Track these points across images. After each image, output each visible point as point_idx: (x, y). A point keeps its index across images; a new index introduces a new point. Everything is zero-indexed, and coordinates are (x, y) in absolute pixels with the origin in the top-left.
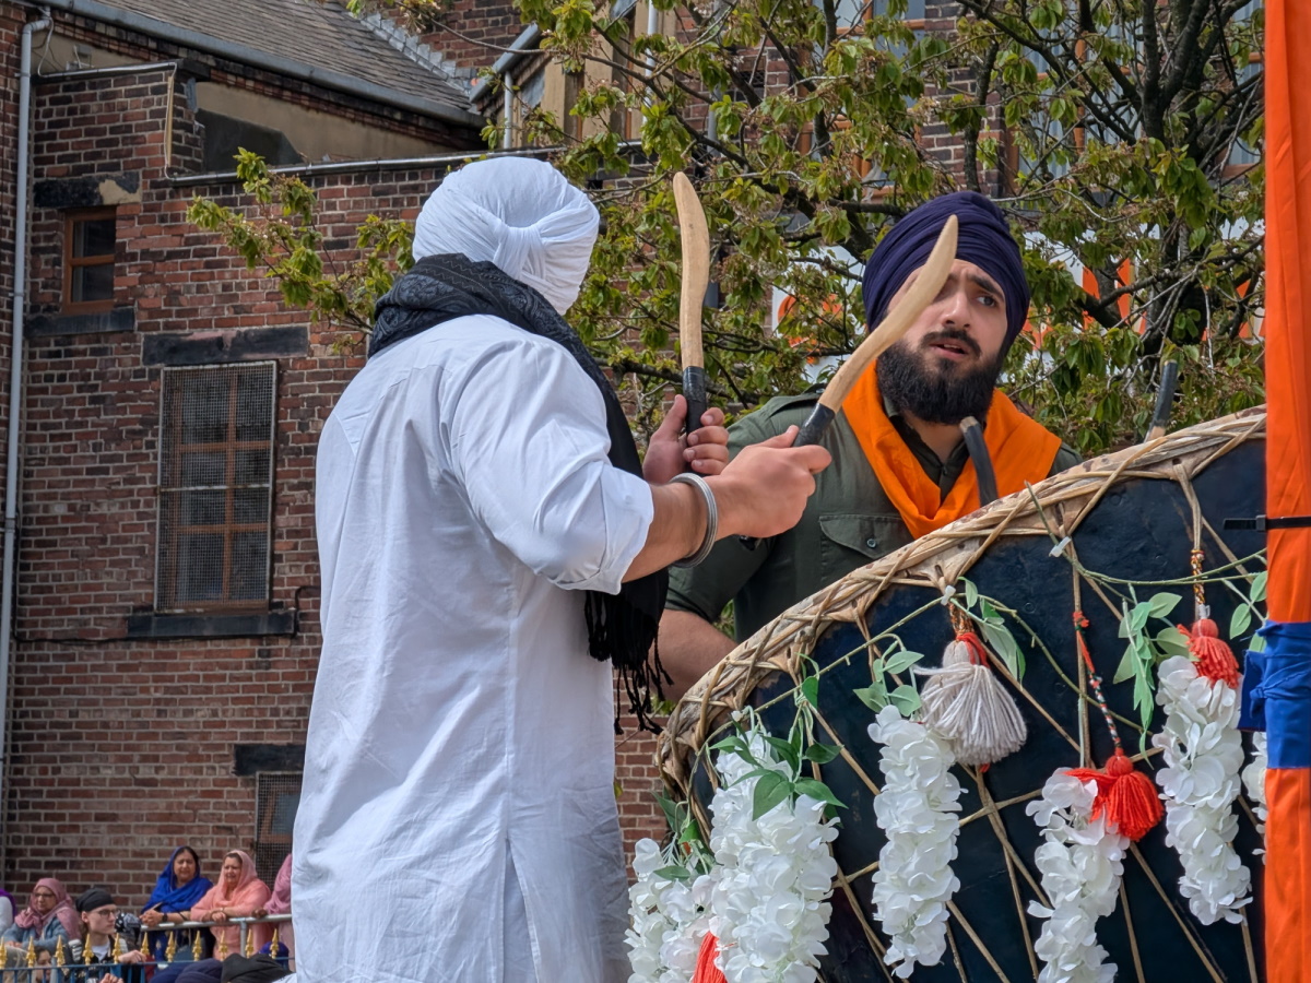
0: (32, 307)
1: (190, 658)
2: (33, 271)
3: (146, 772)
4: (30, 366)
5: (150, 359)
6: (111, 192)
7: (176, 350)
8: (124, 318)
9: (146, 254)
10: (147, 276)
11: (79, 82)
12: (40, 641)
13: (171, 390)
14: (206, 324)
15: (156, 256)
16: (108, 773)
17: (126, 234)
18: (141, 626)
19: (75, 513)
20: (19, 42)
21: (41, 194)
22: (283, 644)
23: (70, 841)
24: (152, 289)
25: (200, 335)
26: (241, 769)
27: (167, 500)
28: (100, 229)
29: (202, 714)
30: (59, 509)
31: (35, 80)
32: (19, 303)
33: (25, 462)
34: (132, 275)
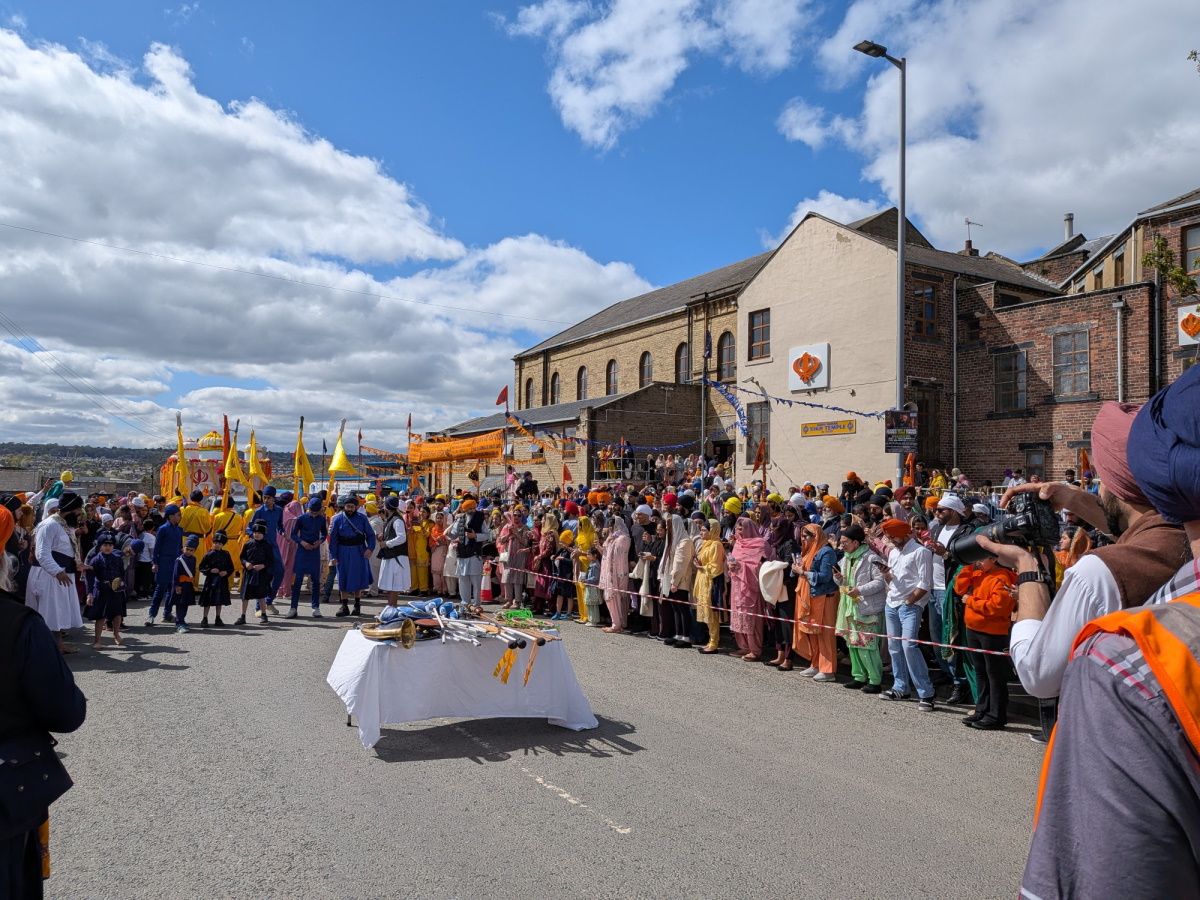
0: (958, 344)
1: (1004, 423)
2: (958, 335)
3: (994, 450)
4: (957, 358)
5: (990, 353)
6: (978, 314)
7: (997, 350)
8: (983, 344)
9: (988, 328)
10: (988, 333)
11: (969, 290)
12: (964, 421)
13: (996, 360)
14: (1005, 343)
15: (991, 328)
16: (984, 451)
17: (982, 324)
18: (990, 416)
19: (971, 391)
20: (953, 283)
21: (959, 317)
22: (1031, 419)
23: (974, 467)
24: (990, 336)
25: (1003, 346)
26: (1020, 449)
27: (996, 386)
28: (975, 324)
29: (1009, 436)
30: (967, 390)
31: (957, 291)
32: (955, 343)
33: (957, 380)
34: (985, 334)
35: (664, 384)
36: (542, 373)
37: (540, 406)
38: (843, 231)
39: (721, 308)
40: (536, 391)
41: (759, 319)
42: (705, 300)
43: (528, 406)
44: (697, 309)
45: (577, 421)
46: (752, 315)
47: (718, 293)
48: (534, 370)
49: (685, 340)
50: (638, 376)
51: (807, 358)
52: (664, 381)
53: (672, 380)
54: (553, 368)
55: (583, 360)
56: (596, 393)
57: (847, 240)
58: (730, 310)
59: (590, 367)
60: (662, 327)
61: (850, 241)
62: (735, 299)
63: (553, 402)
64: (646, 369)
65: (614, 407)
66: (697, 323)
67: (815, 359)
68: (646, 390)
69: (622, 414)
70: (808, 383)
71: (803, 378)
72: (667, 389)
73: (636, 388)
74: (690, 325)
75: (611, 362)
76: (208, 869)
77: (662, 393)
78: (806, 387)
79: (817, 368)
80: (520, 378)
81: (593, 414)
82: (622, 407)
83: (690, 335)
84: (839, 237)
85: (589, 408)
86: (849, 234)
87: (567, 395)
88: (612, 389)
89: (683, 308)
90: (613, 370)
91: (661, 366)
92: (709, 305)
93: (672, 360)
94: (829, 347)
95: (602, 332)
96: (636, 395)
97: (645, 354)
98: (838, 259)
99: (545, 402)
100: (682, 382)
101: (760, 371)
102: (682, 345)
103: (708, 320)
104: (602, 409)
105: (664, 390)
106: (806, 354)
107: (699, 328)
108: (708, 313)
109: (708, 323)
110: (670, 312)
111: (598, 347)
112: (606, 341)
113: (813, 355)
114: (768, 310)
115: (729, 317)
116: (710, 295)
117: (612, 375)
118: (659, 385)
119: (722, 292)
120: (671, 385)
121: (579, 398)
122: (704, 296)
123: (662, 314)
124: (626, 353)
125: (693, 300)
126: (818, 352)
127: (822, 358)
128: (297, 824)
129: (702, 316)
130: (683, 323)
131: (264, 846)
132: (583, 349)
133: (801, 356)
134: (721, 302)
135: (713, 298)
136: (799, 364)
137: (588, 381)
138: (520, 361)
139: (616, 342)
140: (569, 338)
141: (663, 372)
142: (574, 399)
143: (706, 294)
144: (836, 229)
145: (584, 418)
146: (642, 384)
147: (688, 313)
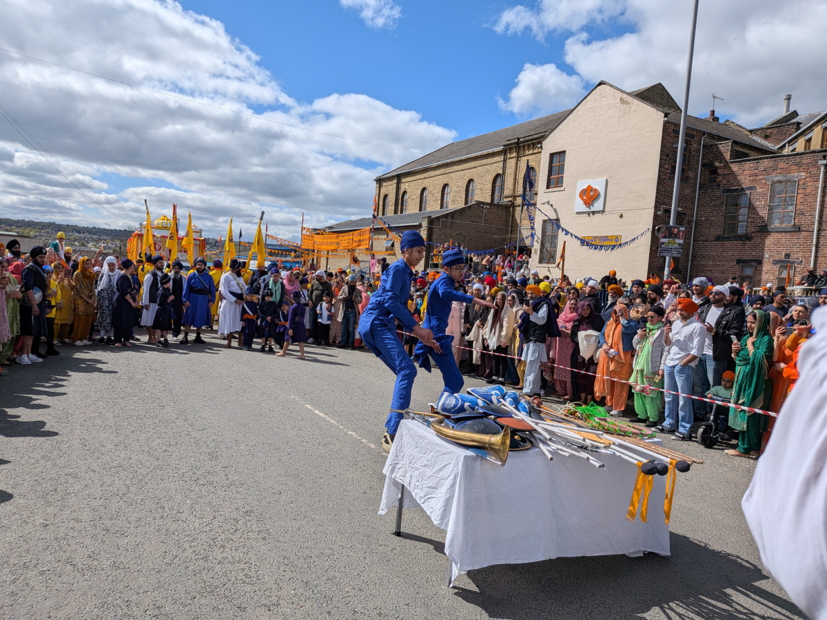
0: (700, 185)
1: (728, 244)
2: (701, 178)
3: (718, 263)
4: (699, 195)
5: (723, 192)
6: (717, 164)
7: (729, 191)
8: (718, 185)
9: (723, 174)
10: (723, 178)
11: (712, 145)
12: (698, 241)
13: (727, 198)
14: (735, 186)
15: (726, 175)
16: (711, 263)
17: (719, 171)
18: (718, 238)
19: (706, 220)
20: (701, 139)
21: (703, 165)
22: (748, 242)
24: (724, 180)
25: (733, 188)
26: (737, 263)
27: (725, 217)
28: (714, 171)
29: (730, 254)
30: (703, 219)
31: (704, 146)
32: (698, 184)
33: (697, 211)
34: (720, 178)
35: (484, 203)
36: (395, 191)
37: (393, 214)
38: (625, 96)
39: (529, 149)
40: (390, 204)
41: (557, 158)
42: (517, 143)
43: (383, 214)
44: (511, 149)
45: (420, 226)
46: (552, 155)
47: (527, 138)
48: (389, 188)
49: (501, 172)
50: (464, 196)
51: (590, 189)
52: (483, 201)
53: (489, 201)
54: (403, 187)
55: (426, 183)
56: (433, 207)
57: (627, 103)
58: (535, 151)
59: (430, 188)
60: (484, 161)
61: (629, 104)
62: (541, 143)
63: (401, 212)
64: (470, 191)
65: (447, 218)
66: (510, 160)
67: (596, 190)
68: (470, 207)
69: (452, 223)
70: (589, 207)
71: (585, 203)
72: (485, 206)
73: (463, 206)
74: (505, 161)
75: (445, 186)
76: (173, 527)
77: (481, 209)
78: (587, 210)
79: (597, 196)
80: (379, 194)
81: (431, 221)
82: (452, 218)
83: (504, 168)
84: (622, 100)
85: (429, 217)
86: (629, 99)
87: (412, 207)
88: (445, 205)
89: (501, 148)
90: (446, 192)
91: (481, 190)
92: (520, 147)
93: (489, 186)
94: (607, 181)
95: (440, 163)
96: (462, 210)
97: (471, 181)
98: (620, 117)
99: (396, 212)
100: (495, 202)
101: (554, 196)
102: (498, 175)
103: (518, 158)
104: (438, 218)
105: (483, 207)
106: (589, 186)
107: (511, 163)
108: (518, 153)
109: (518, 160)
110: (491, 151)
111: (437, 174)
112: (443, 170)
113: (594, 187)
114: (564, 152)
115: (533, 156)
116: (521, 140)
117: (445, 196)
118: (479, 203)
119: (530, 138)
120: (488, 204)
121: (420, 210)
122: (516, 140)
123: (485, 152)
124: (457, 179)
125: (508, 143)
126: (598, 185)
127: (601, 190)
128: (238, 496)
129: (514, 155)
130: (500, 160)
131: (215, 511)
132: (426, 175)
133: (585, 187)
134: (529, 145)
135: (523, 142)
136: (583, 193)
137: (428, 198)
138: (380, 181)
139: (450, 171)
140: (415, 167)
141: (482, 194)
142: (417, 211)
143: (519, 139)
144: (620, 94)
145: (425, 224)
146: (466, 202)
147: (504, 152)
